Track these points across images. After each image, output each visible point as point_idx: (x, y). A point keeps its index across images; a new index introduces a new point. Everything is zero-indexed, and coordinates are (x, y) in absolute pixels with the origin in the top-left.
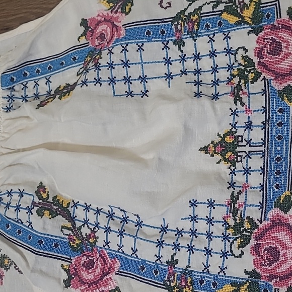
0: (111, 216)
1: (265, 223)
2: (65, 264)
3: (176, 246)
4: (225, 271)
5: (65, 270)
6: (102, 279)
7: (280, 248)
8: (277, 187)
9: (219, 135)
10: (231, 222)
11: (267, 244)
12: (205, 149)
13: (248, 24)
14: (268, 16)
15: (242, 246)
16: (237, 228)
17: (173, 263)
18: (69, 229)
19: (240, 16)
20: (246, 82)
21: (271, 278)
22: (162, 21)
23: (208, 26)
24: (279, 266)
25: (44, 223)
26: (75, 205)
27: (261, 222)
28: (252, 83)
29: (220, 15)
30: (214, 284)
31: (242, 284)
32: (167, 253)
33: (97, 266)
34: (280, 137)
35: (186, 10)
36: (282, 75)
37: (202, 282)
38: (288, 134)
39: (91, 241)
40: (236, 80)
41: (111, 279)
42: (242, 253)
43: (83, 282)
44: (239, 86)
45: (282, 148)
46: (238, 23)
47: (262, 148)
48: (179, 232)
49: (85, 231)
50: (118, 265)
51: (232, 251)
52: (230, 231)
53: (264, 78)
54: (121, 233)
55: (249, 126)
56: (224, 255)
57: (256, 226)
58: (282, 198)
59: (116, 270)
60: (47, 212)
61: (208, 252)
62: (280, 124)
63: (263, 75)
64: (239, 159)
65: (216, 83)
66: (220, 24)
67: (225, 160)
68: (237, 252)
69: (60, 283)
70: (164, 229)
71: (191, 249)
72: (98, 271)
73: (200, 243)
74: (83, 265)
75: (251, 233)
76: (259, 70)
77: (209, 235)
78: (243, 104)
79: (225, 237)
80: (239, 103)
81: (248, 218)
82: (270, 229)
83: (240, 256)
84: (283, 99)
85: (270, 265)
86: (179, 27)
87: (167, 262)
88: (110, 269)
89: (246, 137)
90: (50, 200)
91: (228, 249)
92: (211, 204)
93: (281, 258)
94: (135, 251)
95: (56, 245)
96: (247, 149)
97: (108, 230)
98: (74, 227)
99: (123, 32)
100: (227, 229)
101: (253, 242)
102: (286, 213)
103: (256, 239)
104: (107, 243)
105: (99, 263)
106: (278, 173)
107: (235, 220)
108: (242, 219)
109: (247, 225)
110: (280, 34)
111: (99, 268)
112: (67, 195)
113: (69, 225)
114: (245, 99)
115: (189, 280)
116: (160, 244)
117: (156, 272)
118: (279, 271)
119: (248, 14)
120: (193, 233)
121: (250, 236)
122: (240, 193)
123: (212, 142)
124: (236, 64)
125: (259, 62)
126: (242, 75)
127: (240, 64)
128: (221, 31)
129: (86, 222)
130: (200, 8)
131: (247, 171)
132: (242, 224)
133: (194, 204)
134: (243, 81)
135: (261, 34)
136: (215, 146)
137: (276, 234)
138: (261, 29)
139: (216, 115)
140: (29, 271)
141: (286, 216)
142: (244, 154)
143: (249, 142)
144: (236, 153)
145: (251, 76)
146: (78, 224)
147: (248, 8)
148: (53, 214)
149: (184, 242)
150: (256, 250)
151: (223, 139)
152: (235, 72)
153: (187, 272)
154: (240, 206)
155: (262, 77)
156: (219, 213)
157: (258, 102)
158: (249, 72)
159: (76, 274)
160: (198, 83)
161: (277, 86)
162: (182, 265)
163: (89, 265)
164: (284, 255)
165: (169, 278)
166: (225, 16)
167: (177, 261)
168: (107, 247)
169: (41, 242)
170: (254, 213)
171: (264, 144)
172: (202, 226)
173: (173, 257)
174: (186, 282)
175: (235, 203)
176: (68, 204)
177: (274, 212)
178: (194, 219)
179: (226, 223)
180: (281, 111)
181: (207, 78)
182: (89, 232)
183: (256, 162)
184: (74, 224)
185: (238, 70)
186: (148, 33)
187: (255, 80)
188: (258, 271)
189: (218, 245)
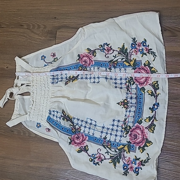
0: (86, 122)
1: (133, 127)
2: (70, 137)
3: (107, 133)
4: (121, 141)
5: (70, 139)
6: (82, 142)
7: (137, 135)
8: (138, 117)
9: (123, 100)
10: (124, 127)
11: (134, 133)
12: (118, 103)
13: (132, 66)
14: (138, 65)
15: (126, 134)
16: (125, 129)
17: (105, 138)
18: (72, 126)
19: (130, 64)
20: (131, 85)
21: (134, 143)
22: (106, 61)
23: (119, 65)
24: (137, 140)
25: (65, 123)
26: (74, 118)
27: (132, 127)
28: (132, 85)
29: (123, 62)
30: (117, 145)
31: (126, 145)
32: (104, 135)
33: (80, 138)
34: (140, 102)
35: (113, 60)
36: (141, 83)
37: (114, 144)
38: (142, 101)
39: (79, 130)
40: (128, 84)
41: (85, 142)
42: (126, 136)
43: (76, 143)
44: (128, 86)
45: (141, 105)
46: (129, 66)
47: (135, 105)
48: (108, 129)
49: (77, 127)
50: (87, 138)
51: (123, 136)
52: (123, 129)
53: (136, 84)
54: (90, 128)
55: (131, 98)
56: (121, 136)
57: (131, 128)
58: (139, 120)
59: (87, 140)
60: (65, 119)
61: (116, 135)
62: (140, 98)
63: (136, 83)
64: (129, 107)
65: (121, 84)
66: (123, 65)
67: (124, 107)
68: (125, 136)
69: (68, 143)
70: (103, 127)
71: (111, 134)
72: (81, 140)
73: (114, 133)
74: (76, 138)
75: (129, 130)
76: (135, 81)
77: (117, 131)
78: (129, 91)
79: (122, 131)
80: (128, 91)
81: (129, 126)
82: (135, 129)
83: (126, 137)
84: (141, 91)
85: (134, 140)
86: (111, 64)
87: (104, 138)
88: (85, 139)
89: (130, 101)
90: (67, 116)
91: (122, 135)
92: (119, 121)
93: (138, 138)
94: (93, 134)
95: (68, 131)
96: (131, 105)
97: (85, 127)
98: (74, 125)
99: (94, 63)
100: (122, 129)
101: (130, 133)
102: (140, 124)
103: (131, 132)
104: (84, 131)
105: (81, 137)
106: (139, 113)
107: (125, 126)
108: (127, 126)
109: (128, 128)
110: (141, 71)
111: (81, 139)
112: (72, 115)
113: (72, 125)
114: (130, 90)
115: (110, 144)
116: (102, 132)
117: (100, 141)
118: (136, 141)
119: (132, 63)
120: (112, 130)
121: (129, 131)
122: (127, 118)
123: (121, 102)
124: (128, 78)
125: (135, 79)
126: (129, 82)
127: (129, 79)
128: (123, 67)
129: (77, 124)
130: (118, 60)
131: (130, 111)
132: (127, 127)
133: (114, 120)
134: (129, 84)
135: (136, 70)
136: (122, 103)
137: (137, 131)
138: (136, 68)
139: (121, 93)
140: (58, 138)
141: (140, 125)
142: (130, 106)
143: (131, 103)
144: (127, 106)
145: (132, 83)
146: (75, 125)
147: (132, 61)
148: (67, 120)
149: (109, 132)
150: (130, 135)
151: (124, 101)
152: (127, 81)
153: (109, 141)
154: (127, 122)
155: (135, 83)
156: (121, 124)
157: (134, 91)
158: (131, 81)
159: (73, 140)
160: (116, 83)
161: (140, 87)
162: (108, 139)
163: (78, 138)
164: (139, 137)
165: (104, 143)
166: (125, 63)
167: (107, 138)
168: (84, 132)
169: (63, 129)
170: (131, 125)
171: (136, 104)
172: (115, 128)
173: (105, 136)
174: (109, 144)
175: (125, 121)
176: (72, 118)
177: (136, 124)
178: (113, 125)
179: (122, 127)
180: (140, 94)
181: (119, 82)
182: (78, 127)
183: (133, 109)
184: (73, 124)
185: (128, 80)
186: (102, 65)
187: (133, 84)
188: (131, 141)
189: (119, 133)
